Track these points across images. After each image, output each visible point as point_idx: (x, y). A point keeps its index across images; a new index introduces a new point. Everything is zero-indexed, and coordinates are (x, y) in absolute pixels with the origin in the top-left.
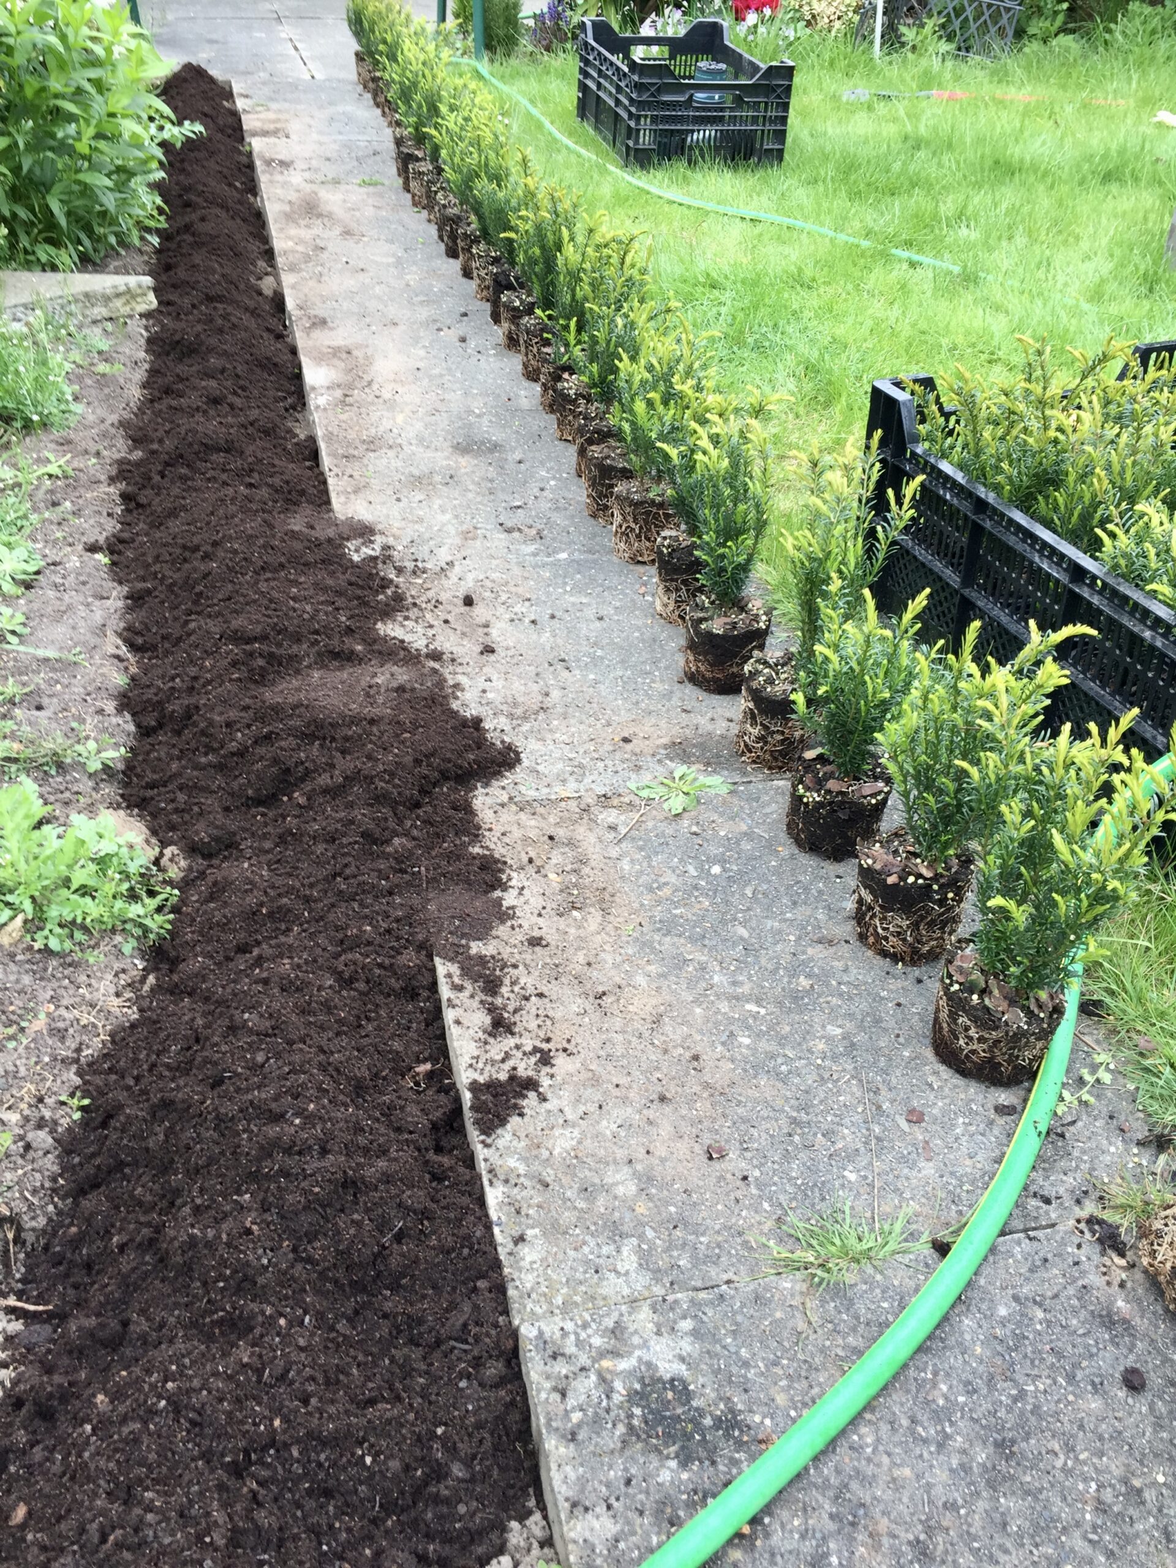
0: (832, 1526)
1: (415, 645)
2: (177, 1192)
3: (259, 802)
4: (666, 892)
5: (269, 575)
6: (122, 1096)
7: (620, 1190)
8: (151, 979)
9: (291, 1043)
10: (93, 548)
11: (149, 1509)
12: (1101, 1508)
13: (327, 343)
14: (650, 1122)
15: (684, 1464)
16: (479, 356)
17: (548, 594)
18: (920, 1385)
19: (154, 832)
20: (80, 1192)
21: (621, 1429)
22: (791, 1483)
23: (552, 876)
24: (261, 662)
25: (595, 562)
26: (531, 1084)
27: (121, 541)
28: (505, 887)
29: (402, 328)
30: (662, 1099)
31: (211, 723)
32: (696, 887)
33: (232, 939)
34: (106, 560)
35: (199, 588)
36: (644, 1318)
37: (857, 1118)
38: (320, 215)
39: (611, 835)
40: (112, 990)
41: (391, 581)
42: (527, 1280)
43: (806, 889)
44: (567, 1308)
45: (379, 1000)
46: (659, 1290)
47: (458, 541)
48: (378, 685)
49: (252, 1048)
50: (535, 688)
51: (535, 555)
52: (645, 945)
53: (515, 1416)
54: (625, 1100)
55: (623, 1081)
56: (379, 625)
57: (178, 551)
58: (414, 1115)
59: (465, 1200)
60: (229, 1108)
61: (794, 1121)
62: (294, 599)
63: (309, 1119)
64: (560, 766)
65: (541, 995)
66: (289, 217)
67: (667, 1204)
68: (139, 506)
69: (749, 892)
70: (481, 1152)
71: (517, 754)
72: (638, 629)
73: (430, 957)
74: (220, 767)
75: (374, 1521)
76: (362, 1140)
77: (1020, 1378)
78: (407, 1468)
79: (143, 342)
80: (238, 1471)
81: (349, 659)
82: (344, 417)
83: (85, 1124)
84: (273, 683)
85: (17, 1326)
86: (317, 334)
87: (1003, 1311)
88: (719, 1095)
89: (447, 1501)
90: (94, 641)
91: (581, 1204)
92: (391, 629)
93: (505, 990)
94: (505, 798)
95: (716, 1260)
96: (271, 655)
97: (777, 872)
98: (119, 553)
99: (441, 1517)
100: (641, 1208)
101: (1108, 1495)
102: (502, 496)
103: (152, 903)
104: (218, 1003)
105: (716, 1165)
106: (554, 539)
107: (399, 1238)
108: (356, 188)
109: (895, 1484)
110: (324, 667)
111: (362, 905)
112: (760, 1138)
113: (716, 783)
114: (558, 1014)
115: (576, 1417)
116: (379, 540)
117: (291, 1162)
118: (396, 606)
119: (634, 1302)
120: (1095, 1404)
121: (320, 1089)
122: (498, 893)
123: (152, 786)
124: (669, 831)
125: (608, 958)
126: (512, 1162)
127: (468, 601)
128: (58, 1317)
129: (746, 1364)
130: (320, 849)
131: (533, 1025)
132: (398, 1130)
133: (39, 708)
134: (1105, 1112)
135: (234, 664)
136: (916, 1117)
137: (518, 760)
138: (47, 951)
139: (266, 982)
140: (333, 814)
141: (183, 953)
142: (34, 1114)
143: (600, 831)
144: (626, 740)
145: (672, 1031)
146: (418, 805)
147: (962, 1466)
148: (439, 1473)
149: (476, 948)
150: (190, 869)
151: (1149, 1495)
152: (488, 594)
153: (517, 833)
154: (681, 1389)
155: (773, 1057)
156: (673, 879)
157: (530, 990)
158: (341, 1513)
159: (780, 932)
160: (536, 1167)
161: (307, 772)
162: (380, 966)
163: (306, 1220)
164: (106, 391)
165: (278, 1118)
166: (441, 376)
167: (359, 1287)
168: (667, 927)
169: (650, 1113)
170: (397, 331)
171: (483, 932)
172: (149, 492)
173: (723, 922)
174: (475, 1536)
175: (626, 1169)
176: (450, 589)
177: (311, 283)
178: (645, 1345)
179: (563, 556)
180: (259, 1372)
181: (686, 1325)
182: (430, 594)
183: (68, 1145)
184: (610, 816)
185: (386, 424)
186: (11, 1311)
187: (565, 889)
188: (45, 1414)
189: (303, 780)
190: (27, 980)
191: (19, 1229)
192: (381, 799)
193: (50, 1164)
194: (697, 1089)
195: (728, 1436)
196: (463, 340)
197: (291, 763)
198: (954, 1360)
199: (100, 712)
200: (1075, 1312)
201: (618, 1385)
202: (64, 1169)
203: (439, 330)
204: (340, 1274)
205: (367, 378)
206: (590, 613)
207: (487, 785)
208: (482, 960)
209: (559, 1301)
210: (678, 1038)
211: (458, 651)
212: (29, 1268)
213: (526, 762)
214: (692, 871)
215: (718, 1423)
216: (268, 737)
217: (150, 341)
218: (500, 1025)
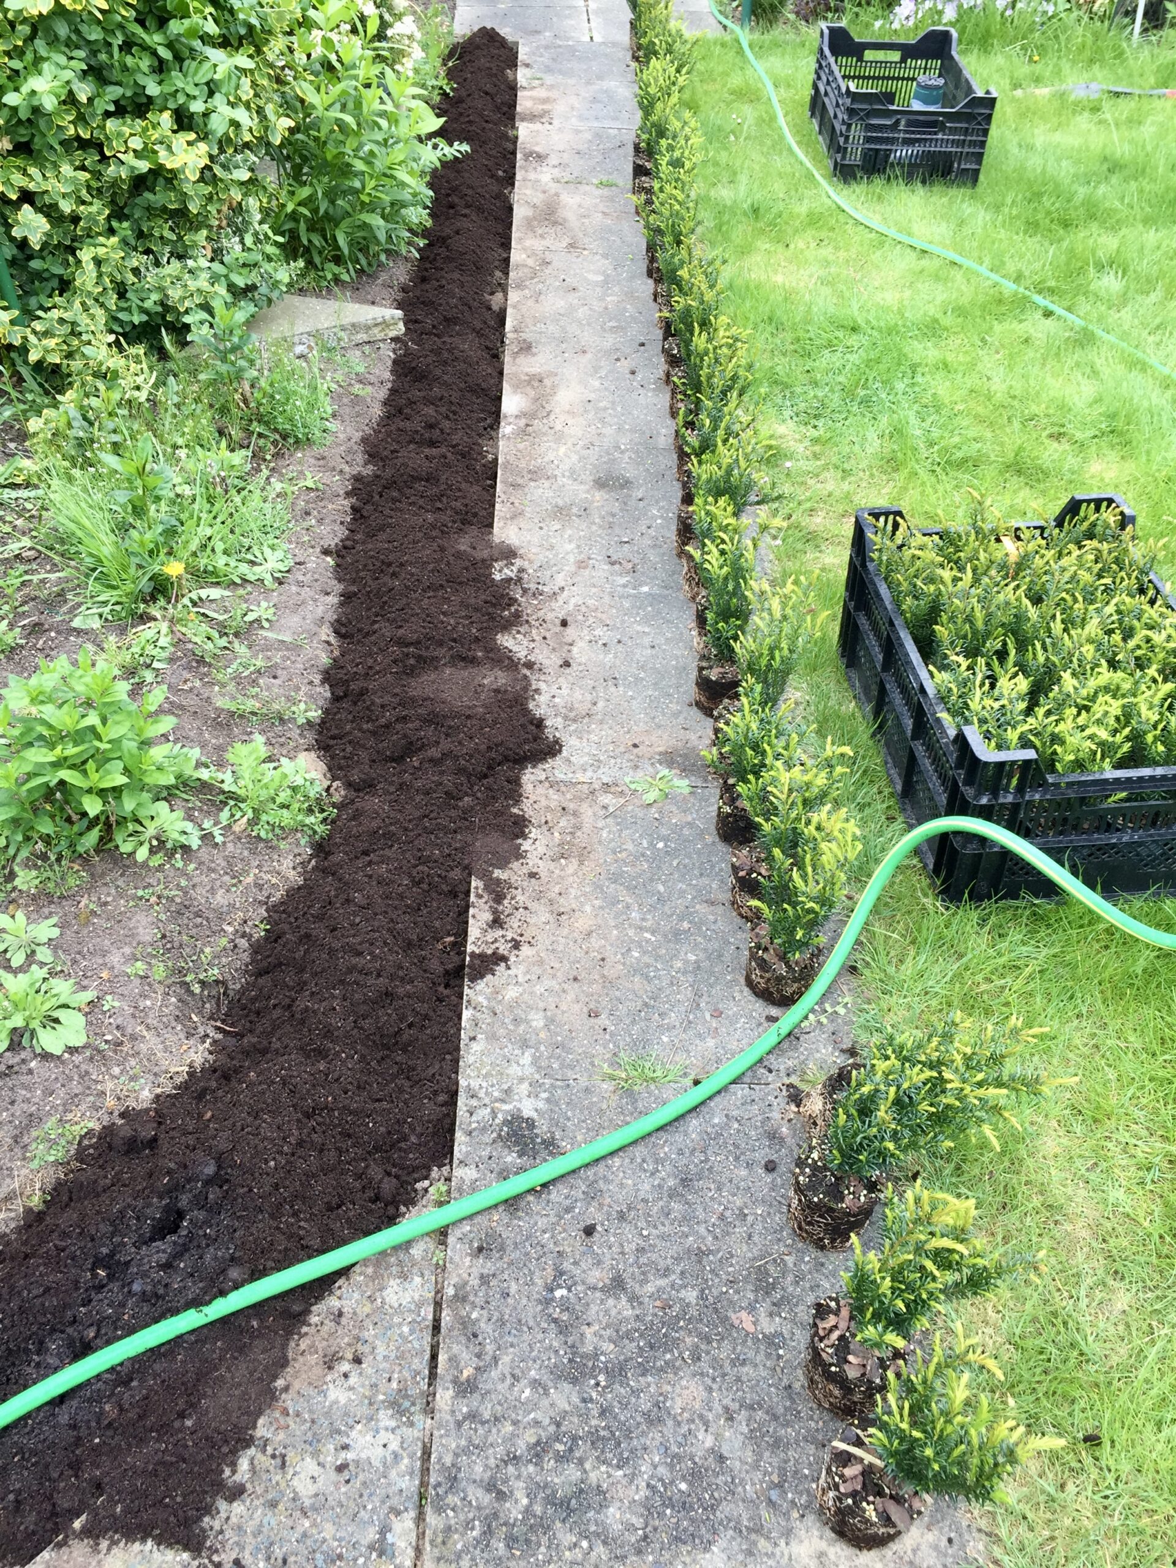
0: (582, 1196)
1: (519, 655)
2: (305, 983)
3: (393, 760)
4: (624, 855)
5: (431, 594)
6: (286, 927)
7: (534, 1024)
8: (313, 862)
9: (376, 914)
10: (326, 552)
11: (264, 1121)
12: (722, 1217)
13: (527, 370)
14: (564, 991)
15: (520, 1156)
16: (641, 391)
17: (623, 622)
18: (654, 1145)
19: (330, 769)
20: (259, 974)
21: (495, 1135)
22: (569, 1173)
23: (556, 834)
24: (412, 661)
25: (665, 597)
26: (504, 959)
27: (345, 547)
28: (525, 837)
29: (589, 356)
30: (575, 979)
31: (373, 703)
32: (643, 855)
33: (361, 846)
34: (332, 563)
35: (385, 599)
36: (524, 1088)
37: (683, 1009)
38: (555, 223)
39: (602, 812)
40: (291, 865)
41: (516, 600)
42: (471, 1059)
43: (713, 867)
44: (486, 1076)
45: (434, 895)
46: (537, 1076)
47: (573, 569)
48: (483, 686)
49: (355, 914)
50: (589, 697)
51: (625, 586)
52: (598, 887)
53: (448, 1121)
54: (554, 976)
55: (557, 965)
56: (499, 636)
57: (378, 564)
58: (435, 965)
59: (451, 1014)
60: (336, 945)
61: (646, 1005)
62: (444, 614)
63: (375, 958)
64: (586, 759)
65: (526, 908)
66: (529, 223)
67: (557, 1034)
68: (362, 516)
69: (675, 863)
70: (466, 991)
71: (561, 746)
72: (677, 658)
73: (470, 875)
74: (374, 733)
75: (369, 1153)
76: (401, 973)
77: (709, 1152)
78: (389, 1133)
79: (389, 363)
80: (308, 1116)
81: (472, 662)
82: (521, 446)
83: (266, 939)
84: (419, 675)
85: (220, 1036)
86: (522, 360)
87: (716, 1121)
88: (608, 983)
89: (405, 1151)
90: (315, 629)
91: (511, 1027)
92: (505, 640)
93: (506, 902)
94: (543, 777)
95: (572, 1068)
96: (420, 656)
97: (699, 853)
98: (343, 557)
99: (400, 1157)
100: (542, 1035)
101: (728, 1213)
102: (617, 531)
103: (321, 816)
104: (346, 884)
105: (592, 1020)
106: (643, 573)
107: (410, 1026)
108: (594, 188)
109: (622, 1185)
110: (454, 666)
111: (437, 837)
112: (622, 1009)
113: (682, 785)
114: (532, 921)
115: (474, 1125)
116: (518, 562)
117: (361, 978)
118: (515, 621)
119: (521, 1080)
120: (744, 1173)
121: (385, 943)
122: (520, 841)
123: (333, 738)
124: (640, 815)
125: (573, 892)
126: (481, 999)
127: (564, 623)
128: (240, 1036)
129: (569, 1119)
130: (418, 799)
131: (515, 925)
132: (425, 971)
133: (275, 677)
134: (831, 1030)
135: (395, 662)
136: (717, 1014)
137: (560, 751)
138: (258, 837)
139: (370, 877)
140: (432, 777)
141: (333, 850)
142: (241, 929)
143: (597, 808)
144: (635, 746)
145: (595, 942)
146: (485, 776)
147: (659, 1185)
148: (405, 1138)
149: (497, 873)
150: (346, 796)
151: (750, 1218)
152: (580, 617)
153: (544, 802)
154: (531, 1123)
155: (648, 966)
156: (630, 846)
157: (521, 904)
158: (354, 1146)
159: (684, 892)
160: (493, 1004)
161: (423, 745)
162: (439, 876)
163: (363, 1009)
164: (357, 408)
165: (360, 954)
166: (605, 409)
167: (386, 1047)
168: (615, 878)
169: (566, 986)
170: (585, 359)
171: (503, 864)
172: (368, 507)
173: (651, 880)
174: (415, 1169)
175: (542, 1013)
176: (555, 611)
177: (530, 302)
178: (520, 1101)
179: (645, 589)
180: (327, 1075)
181: (544, 1095)
182: (541, 614)
183: (256, 949)
184: (606, 799)
185: (551, 456)
186: (218, 1028)
187: (561, 845)
188: (226, 1077)
189: (420, 749)
190: (246, 853)
191: (226, 988)
192: (461, 771)
193: (246, 957)
194: (597, 977)
195: (546, 1148)
196: (633, 373)
197: (414, 739)
198: (679, 1138)
199: (311, 683)
200: (756, 1128)
201: (500, 1116)
202: (252, 961)
203: (618, 360)
204: (377, 1038)
205: (548, 408)
206: (647, 641)
207: (534, 767)
208: (498, 881)
209: (484, 1072)
210: (597, 946)
211: (546, 662)
212: (230, 1009)
213: (565, 753)
214: (645, 844)
215: (544, 1142)
216: (404, 718)
217: (395, 362)
218: (497, 922)
